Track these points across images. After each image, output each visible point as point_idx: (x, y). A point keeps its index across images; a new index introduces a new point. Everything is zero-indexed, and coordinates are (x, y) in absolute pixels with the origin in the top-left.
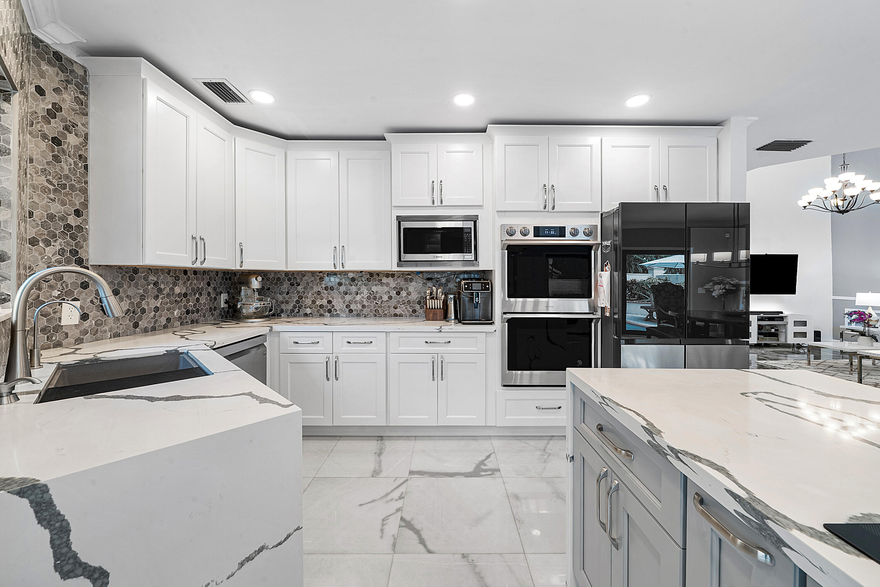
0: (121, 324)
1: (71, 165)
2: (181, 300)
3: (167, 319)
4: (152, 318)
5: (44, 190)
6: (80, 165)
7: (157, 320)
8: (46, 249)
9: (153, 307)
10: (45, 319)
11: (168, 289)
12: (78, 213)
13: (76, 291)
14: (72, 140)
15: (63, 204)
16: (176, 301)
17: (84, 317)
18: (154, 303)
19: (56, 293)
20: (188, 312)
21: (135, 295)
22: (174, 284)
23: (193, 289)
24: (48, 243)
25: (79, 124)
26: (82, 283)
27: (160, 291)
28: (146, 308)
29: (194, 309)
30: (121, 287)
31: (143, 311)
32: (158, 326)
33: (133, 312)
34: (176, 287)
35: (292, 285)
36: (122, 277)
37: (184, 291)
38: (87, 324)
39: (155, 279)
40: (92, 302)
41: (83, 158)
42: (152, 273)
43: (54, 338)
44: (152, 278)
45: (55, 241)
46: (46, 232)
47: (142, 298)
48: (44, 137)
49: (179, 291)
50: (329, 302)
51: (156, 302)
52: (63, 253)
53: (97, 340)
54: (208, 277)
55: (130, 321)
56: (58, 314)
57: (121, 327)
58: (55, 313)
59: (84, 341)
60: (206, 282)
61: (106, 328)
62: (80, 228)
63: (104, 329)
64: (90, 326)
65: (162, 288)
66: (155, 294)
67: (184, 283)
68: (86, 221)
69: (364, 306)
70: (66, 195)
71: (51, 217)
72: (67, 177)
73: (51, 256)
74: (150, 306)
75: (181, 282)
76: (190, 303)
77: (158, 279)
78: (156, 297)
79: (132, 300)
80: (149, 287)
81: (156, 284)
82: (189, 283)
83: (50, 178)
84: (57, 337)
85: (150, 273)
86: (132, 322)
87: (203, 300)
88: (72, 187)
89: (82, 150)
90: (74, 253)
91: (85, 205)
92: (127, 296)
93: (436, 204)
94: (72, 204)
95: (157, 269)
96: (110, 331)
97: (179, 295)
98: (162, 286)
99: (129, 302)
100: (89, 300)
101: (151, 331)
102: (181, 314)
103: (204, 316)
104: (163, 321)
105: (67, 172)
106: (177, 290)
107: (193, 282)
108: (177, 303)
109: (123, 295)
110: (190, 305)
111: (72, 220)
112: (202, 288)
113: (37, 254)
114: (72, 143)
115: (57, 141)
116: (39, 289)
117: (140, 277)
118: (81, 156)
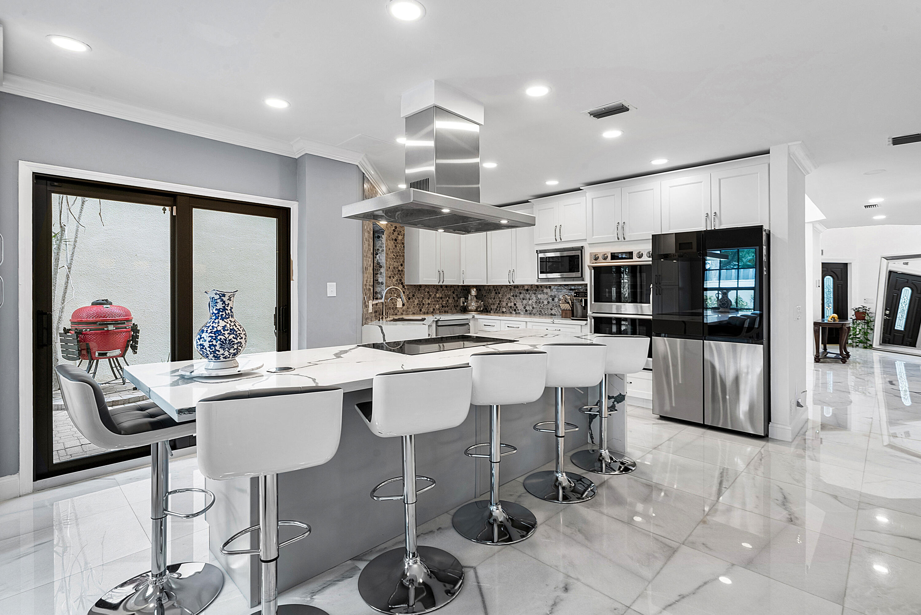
2: (439, 300)
3: (433, 309)
4: (427, 308)
5: (393, 259)
6: (402, 246)
7: (429, 309)
8: (393, 279)
9: (427, 303)
10: (392, 304)
11: (433, 295)
12: (402, 265)
13: (401, 295)
14: (400, 237)
15: (397, 263)
16: (437, 301)
17: (403, 305)
19: (395, 295)
20: (443, 307)
21: (420, 297)
22: (436, 293)
23: (445, 295)
25: (402, 231)
26: (403, 292)
27: (430, 295)
29: (446, 305)
30: (415, 294)
31: (423, 304)
32: (429, 312)
33: (420, 305)
35: (496, 293)
36: (415, 290)
37: (441, 296)
38: (404, 307)
40: (406, 299)
41: (403, 244)
43: (395, 312)
44: (427, 290)
45: (395, 277)
46: (393, 273)
47: (423, 298)
48: (393, 240)
50: (515, 304)
51: (428, 301)
52: (397, 281)
53: (407, 314)
54: (454, 289)
56: (396, 303)
59: (403, 314)
60: (452, 291)
61: (410, 310)
62: (402, 271)
64: (405, 309)
66: (428, 297)
67: (441, 292)
68: (404, 268)
69: (533, 308)
70: (398, 259)
71: (394, 268)
72: (399, 252)
73: (394, 282)
75: (439, 291)
76: (444, 302)
78: (429, 299)
80: (426, 294)
81: (428, 292)
82: (443, 292)
86: (419, 309)
87: (450, 301)
88: (400, 256)
89: (403, 240)
90: (401, 280)
91: (404, 262)
93: (558, 241)
94: (400, 262)
96: (412, 312)
97: (439, 298)
98: (431, 294)
99: (418, 300)
102: (440, 307)
103: (451, 310)
104: (431, 310)
105: (399, 250)
106: (438, 295)
107: (446, 292)
109: (416, 297)
111: (400, 268)
112: (450, 295)
113: (391, 282)
114: (400, 239)
115: (396, 240)
116: (391, 294)
117: (422, 289)
118: (402, 243)
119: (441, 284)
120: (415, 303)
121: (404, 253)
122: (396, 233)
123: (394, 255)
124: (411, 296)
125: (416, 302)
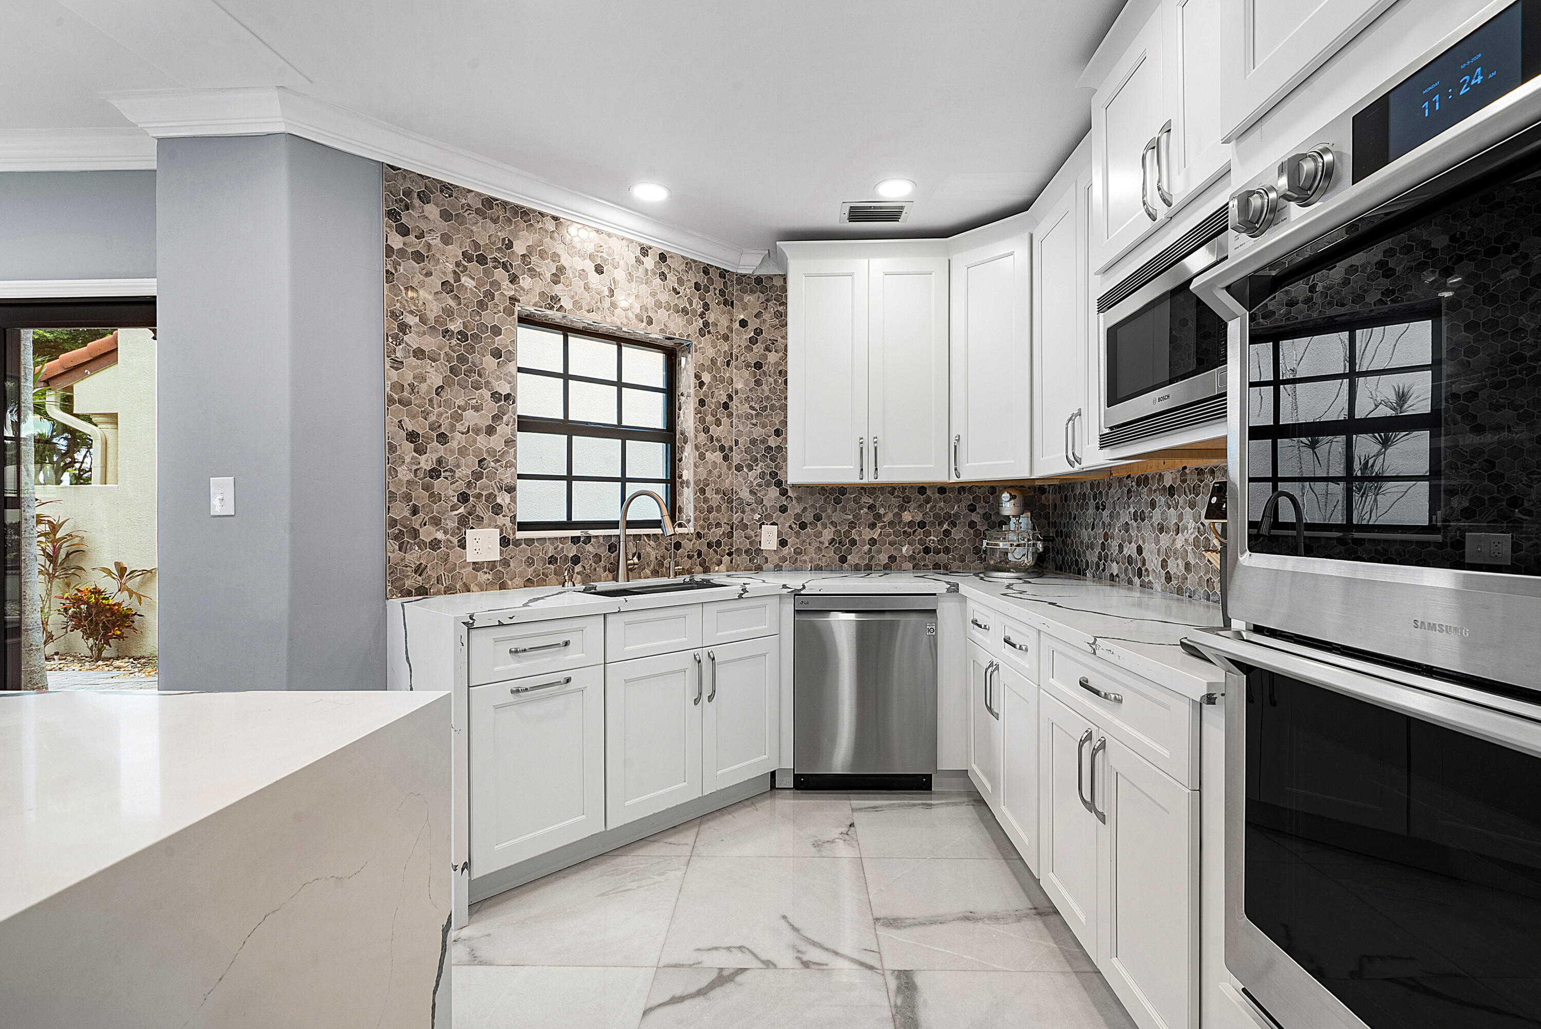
0: (823, 556)
1: (771, 384)
2: (914, 532)
3: (889, 557)
4: (865, 553)
5: (748, 417)
6: (780, 381)
7: (873, 557)
8: (749, 473)
9: (867, 539)
10: (748, 541)
11: (890, 515)
12: (778, 433)
13: (774, 515)
14: (773, 357)
15: (764, 426)
16: (905, 532)
17: (783, 543)
18: (868, 534)
19: (757, 517)
20: (927, 550)
21: (842, 522)
22: (902, 507)
23: (936, 516)
24: (750, 468)
25: (779, 338)
26: (781, 507)
27: (878, 517)
28: (857, 538)
29: (939, 547)
30: (823, 512)
31: (853, 542)
32: (876, 565)
33: (840, 543)
34: (906, 513)
35: (1097, 508)
36: (825, 500)
37: (919, 518)
38: (785, 551)
39: (871, 501)
40: (790, 527)
41: (783, 373)
42: (866, 494)
43: (755, 561)
44: (866, 500)
45: (757, 465)
46: (749, 457)
47: (852, 525)
48: (748, 365)
49: (910, 519)
50: (1140, 550)
51: (872, 532)
52: (763, 476)
53: (796, 570)
54: (971, 497)
55: (835, 553)
56: (759, 538)
57: (824, 559)
58: (756, 536)
59: (783, 569)
60: (964, 504)
61: (805, 558)
62: (780, 449)
63: (803, 558)
64: (789, 554)
65: (882, 513)
66: (870, 522)
67: (920, 506)
68: (786, 439)
69: (1187, 566)
71: (753, 442)
72: (768, 398)
73: (752, 480)
74: (863, 537)
75: (912, 505)
76: (932, 538)
77: (874, 501)
78: (873, 526)
79: (838, 528)
80: (862, 511)
81: (871, 508)
82: (928, 506)
83: (752, 404)
84: (758, 560)
85: (864, 494)
86: (837, 555)
87: (957, 534)
88: (773, 408)
89: (782, 365)
90: (774, 475)
91: (785, 422)
92: (832, 523)
94: (772, 424)
95: (874, 488)
96: (811, 562)
97: (910, 524)
98: (882, 511)
99: (833, 529)
100: (787, 525)
101: (864, 570)
102: (913, 552)
103: (963, 561)
104: (883, 558)
105: (767, 393)
106: (907, 517)
107: (938, 505)
108: (907, 536)
109: (826, 521)
110: (931, 540)
111: (773, 442)
112: (957, 515)
113: (741, 479)
114: (772, 362)
115: (758, 366)
116: (743, 512)
117: (849, 499)
118: (780, 372)
119: (869, 479)
120: (821, 539)
121: (786, 398)
122: (758, 348)
123: (752, 408)
124: (808, 517)
125: (828, 534)
